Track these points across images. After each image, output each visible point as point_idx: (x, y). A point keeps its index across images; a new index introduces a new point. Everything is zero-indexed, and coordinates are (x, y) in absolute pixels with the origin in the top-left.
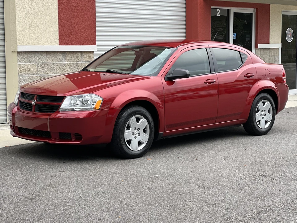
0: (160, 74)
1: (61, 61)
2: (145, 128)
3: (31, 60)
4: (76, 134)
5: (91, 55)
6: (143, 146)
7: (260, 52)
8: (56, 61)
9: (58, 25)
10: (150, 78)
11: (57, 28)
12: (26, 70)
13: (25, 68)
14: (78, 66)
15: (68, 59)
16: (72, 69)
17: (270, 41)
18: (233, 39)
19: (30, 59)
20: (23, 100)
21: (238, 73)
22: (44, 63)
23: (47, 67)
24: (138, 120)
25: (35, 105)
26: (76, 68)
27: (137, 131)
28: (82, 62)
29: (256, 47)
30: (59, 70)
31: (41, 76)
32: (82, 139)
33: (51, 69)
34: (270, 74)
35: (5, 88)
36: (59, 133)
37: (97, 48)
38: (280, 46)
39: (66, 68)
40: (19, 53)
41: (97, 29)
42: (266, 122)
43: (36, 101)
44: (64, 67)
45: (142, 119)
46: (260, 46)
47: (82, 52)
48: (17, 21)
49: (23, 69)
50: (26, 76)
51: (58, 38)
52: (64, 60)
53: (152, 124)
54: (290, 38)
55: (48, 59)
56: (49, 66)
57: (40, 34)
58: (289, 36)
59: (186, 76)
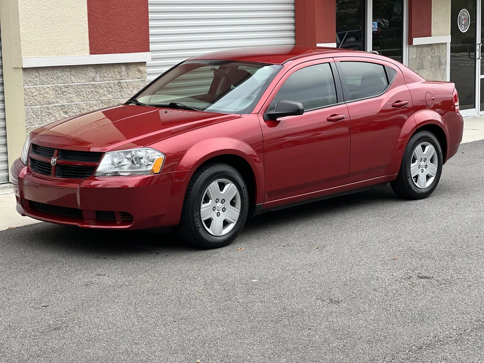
0: (256, 110)
1: (94, 80)
2: (234, 198)
3: (45, 80)
4: (122, 212)
5: (142, 68)
6: (230, 227)
7: (416, 51)
8: (85, 81)
9: (87, 22)
10: (240, 117)
11: (87, 26)
12: (37, 98)
13: (35, 94)
14: (122, 88)
15: (105, 77)
16: (112, 92)
17: (432, 31)
18: (373, 32)
19: (43, 78)
20: (35, 156)
21: (381, 101)
22: (66, 84)
23: (71, 90)
24: (222, 186)
25: (56, 166)
26: (118, 90)
27: (220, 204)
28: (127, 81)
29: (410, 42)
30: (91, 95)
31: (62, 105)
32: (132, 221)
33: (78, 94)
34: (433, 99)
35: (4, 126)
36: (96, 211)
37: (152, 55)
38: (448, 39)
39: (101, 91)
40: (25, 69)
41: (151, 23)
42: (428, 177)
43: (58, 159)
44: (98, 89)
45: (229, 185)
46: (417, 41)
47: (127, 65)
48: (20, 18)
49: (33, 96)
50: (37, 107)
51: (88, 43)
52: (98, 79)
53: (245, 192)
54: (465, 25)
55: (72, 77)
56: (74, 89)
57: (58, 38)
58: (463, 23)
59: (299, 112)
